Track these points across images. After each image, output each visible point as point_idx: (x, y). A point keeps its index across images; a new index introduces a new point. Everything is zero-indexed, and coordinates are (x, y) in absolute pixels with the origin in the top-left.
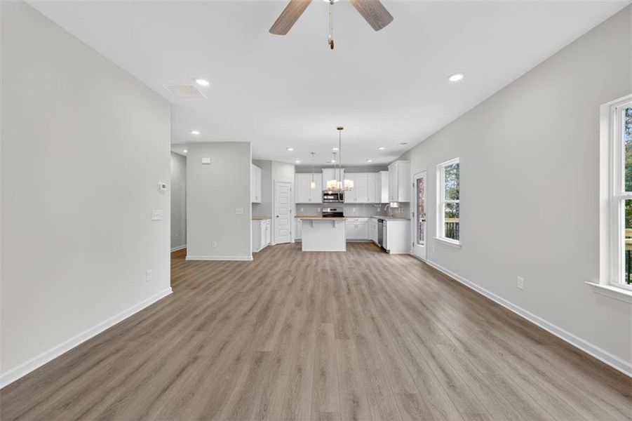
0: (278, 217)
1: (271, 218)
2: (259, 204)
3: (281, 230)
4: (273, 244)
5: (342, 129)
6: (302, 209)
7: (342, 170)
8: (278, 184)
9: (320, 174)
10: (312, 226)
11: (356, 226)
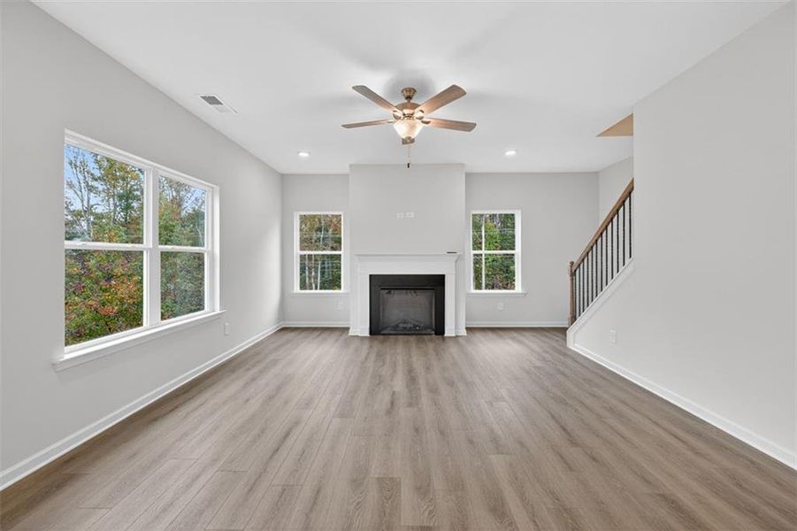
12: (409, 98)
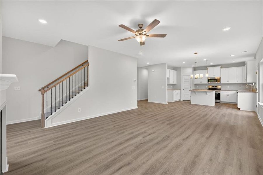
0: (184, 89)
1: (180, 90)
2: (176, 84)
3: (186, 95)
4: (181, 100)
5: (197, 53)
6: (198, 87)
7: (220, 67)
8: (184, 76)
9: (206, 70)
10: (195, 94)
11: (228, 95)
12: (141, 28)
